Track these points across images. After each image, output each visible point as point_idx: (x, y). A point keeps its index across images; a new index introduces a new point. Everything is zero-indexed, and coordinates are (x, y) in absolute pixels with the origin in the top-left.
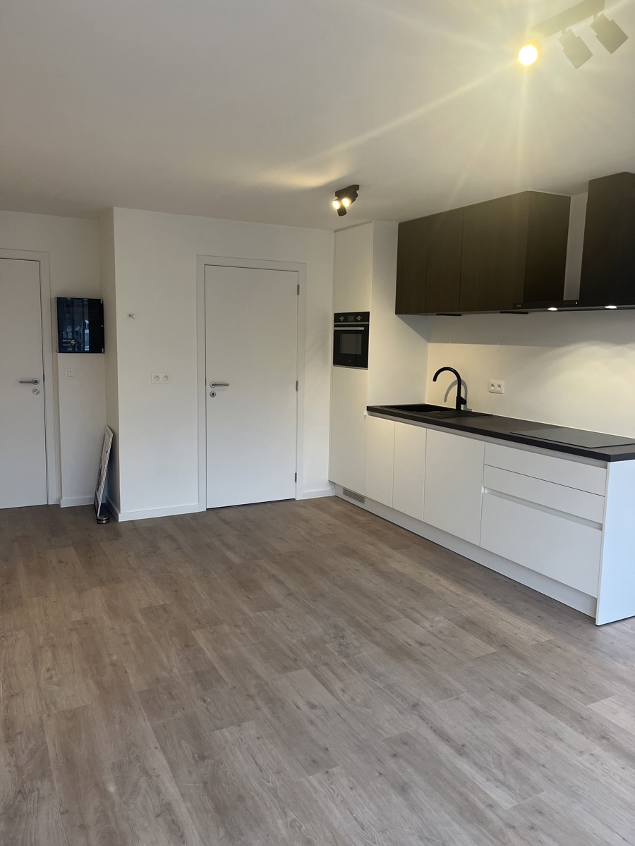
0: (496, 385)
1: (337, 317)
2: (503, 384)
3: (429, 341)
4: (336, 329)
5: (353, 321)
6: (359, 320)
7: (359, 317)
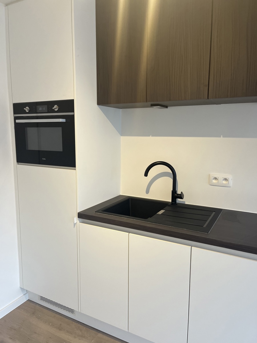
0: (220, 179)
1: (18, 108)
2: (230, 177)
4: (17, 121)
5: (47, 111)
6: (56, 110)
7: (56, 107)
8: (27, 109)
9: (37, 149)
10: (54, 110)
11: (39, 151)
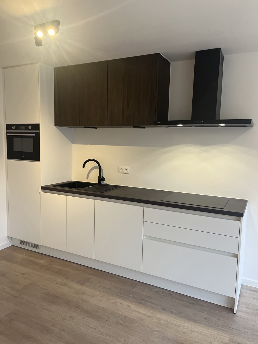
0: (124, 169)
1: (9, 127)
2: (128, 168)
3: (73, 143)
4: (8, 134)
5: (25, 129)
6: (30, 129)
7: (30, 127)
8: (14, 128)
9: (20, 151)
10: (29, 129)
11: (22, 152)
